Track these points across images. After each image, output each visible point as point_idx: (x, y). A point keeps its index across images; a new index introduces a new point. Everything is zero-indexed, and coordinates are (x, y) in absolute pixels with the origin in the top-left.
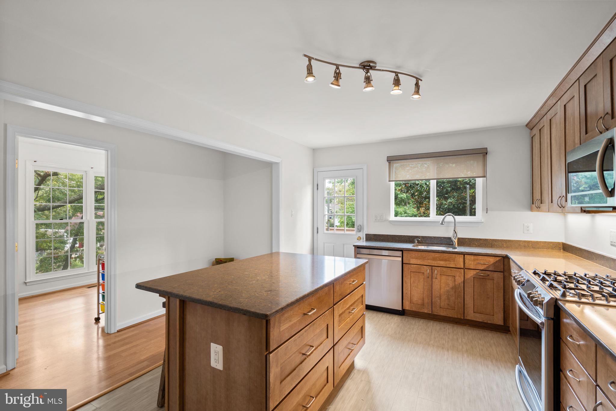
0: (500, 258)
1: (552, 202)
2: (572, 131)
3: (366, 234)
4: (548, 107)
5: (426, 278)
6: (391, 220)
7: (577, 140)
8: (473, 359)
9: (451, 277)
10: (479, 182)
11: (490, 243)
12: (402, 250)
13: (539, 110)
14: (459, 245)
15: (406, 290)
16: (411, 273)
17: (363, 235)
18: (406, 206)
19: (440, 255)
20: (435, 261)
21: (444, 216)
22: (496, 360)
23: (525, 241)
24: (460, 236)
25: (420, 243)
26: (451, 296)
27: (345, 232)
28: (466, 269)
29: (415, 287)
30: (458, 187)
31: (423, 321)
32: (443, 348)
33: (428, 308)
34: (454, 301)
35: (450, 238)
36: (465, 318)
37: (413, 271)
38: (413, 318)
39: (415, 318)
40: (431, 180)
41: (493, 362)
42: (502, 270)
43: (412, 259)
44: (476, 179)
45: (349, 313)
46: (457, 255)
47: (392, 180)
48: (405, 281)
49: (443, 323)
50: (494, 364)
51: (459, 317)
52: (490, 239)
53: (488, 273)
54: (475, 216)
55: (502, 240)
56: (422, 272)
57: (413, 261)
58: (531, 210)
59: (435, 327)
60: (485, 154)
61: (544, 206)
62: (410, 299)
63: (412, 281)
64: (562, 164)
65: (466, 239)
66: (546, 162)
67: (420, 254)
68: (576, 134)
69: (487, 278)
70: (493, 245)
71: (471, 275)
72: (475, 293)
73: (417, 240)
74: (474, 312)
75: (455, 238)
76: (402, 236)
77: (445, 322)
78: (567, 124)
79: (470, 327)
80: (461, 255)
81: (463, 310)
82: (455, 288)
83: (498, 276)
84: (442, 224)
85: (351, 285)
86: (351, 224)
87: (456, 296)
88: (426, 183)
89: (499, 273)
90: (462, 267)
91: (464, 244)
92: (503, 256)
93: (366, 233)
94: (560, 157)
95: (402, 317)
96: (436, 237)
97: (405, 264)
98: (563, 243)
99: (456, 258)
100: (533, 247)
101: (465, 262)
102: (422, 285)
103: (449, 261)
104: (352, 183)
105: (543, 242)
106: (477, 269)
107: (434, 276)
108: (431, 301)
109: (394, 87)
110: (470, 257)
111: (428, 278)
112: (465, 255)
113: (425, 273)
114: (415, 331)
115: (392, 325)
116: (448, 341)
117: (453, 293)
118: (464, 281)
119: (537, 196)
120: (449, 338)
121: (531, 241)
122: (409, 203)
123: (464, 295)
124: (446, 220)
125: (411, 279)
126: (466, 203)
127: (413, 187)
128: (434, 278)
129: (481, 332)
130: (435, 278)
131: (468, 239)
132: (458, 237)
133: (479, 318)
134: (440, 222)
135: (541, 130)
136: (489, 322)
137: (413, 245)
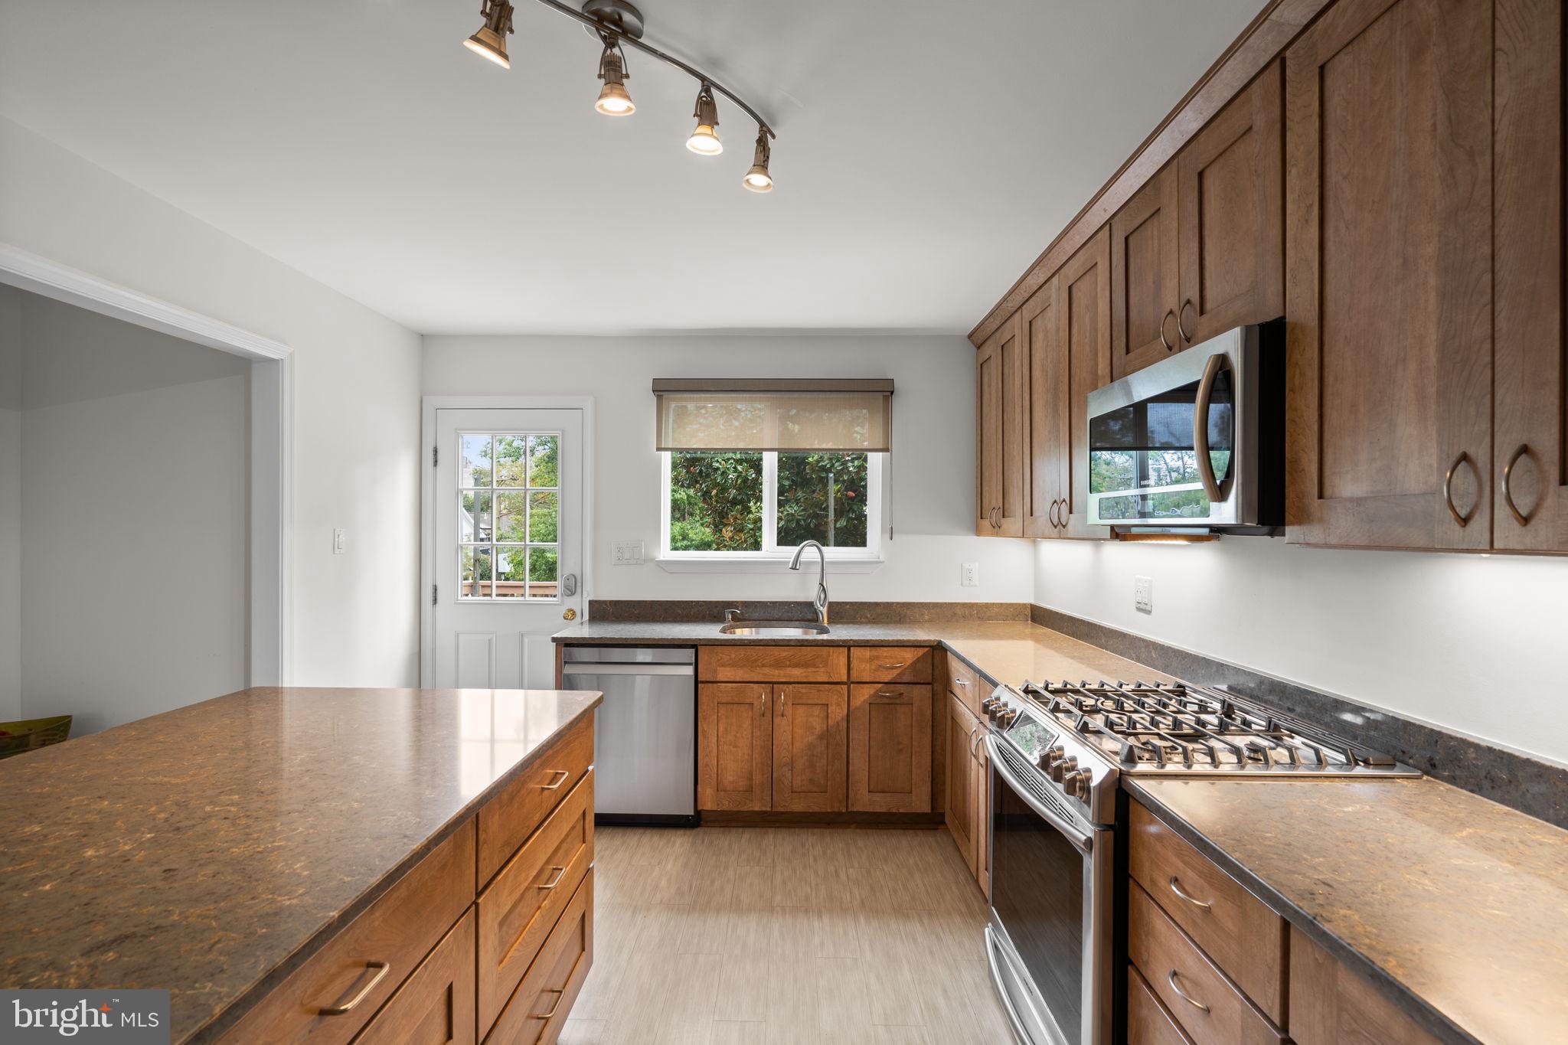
0: (927, 649)
1: (1032, 515)
2: (1087, 348)
3: (591, 602)
4: (1025, 291)
5: (758, 719)
6: (662, 559)
7: (1103, 368)
8: (880, 927)
9: (819, 707)
10: (876, 462)
11: (898, 612)
12: (694, 645)
13: (1005, 299)
14: (831, 621)
15: (707, 755)
16: (721, 706)
17: (580, 604)
18: (684, 520)
19: (792, 653)
20: (781, 670)
21: (796, 549)
22: (930, 914)
23: (966, 604)
24: (833, 597)
25: (739, 620)
26: (817, 756)
27: (527, 599)
28: (853, 683)
29: (730, 745)
30: (808, 477)
31: (748, 836)
32: (807, 911)
33: (762, 799)
34: (825, 768)
35: (810, 605)
36: (849, 810)
37: (723, 701)
38: (722, 829)
39: (727, 829)
40: (764, 453)
41: (923, 923)
42: (930, 679)
43: (721, 668)
44: (870, 455)
45: (539, 893)
46: (832, 648)
47: (666, 447)
48: (704, 731)
49: (797, 830)
50: (927, 928)
51: (836, 810)
52: (898, 603)
53: (901, 688)
54: (865, 546)
55: (921, 603)
56: (748, 701)
57: (724, 674)
58: (978, 531)
59: (780, 844)
60: (889, 394)
61: (1013, 524)
62: (715, 780)
63: (721, 729)
64: (1061, 425)
65: (846, 603)
66: (1018, 419)
67: (743, 653)
68: (1100, 354)
69: (898, 701)
70: (902, 616)
71: (862, 699)
72: (872, 743)
73: (732, 613)
74: (869, 792)
75: (822, 602)
76: (692, 602)
77: (803, 828)
78: (1075, 331)
79: (858, 831)
80: (841, 648)
81: (845, 791)
82: (826, 736)
83: (920, 695)
84: (794, 568)
85: (546, 792)
86: (546, 570)
87: (830, 755)
88: (735, 468)
89: (923, 686)
90: (844, 678)
91: (842, 618)
92: (932, 644)
93: (591, 599)
94: (1056, 410)
95: (695, 831)
96: (777, 602)
97: (702, 682)
98: (1031, 605)
99: (831, 658)
100: (979, 618)
101: (852, 666)
102: (747, 739)
103: (814, 666)
104: (549, 457)
105: (998, 604)
106: (877, 680)
107: (779, 708)
108: (770, 779)
109: (699, 125)
110: (862, 651)
111: (763, 715)
112: (852, 648)
113: (755, 705)
114: (731, 873)
115: (670, 866)
116: (817, 885)
117: (823, 748)
118: (848, 715)
119: (994, 498)
120: (816, 873)
121: (976, 604)
122: (691, 515)
123: (848, 751)
124: (804, 557)
125: (720, 725)
126: (827, 516)
127: (708, 475)
128: (778, 715)
129: (885, 837)
130: (780, 713)
131: (851, 603)
132: (830, 600)
133: (880, 804)
134: (789, 562)
135: (1005, 346)
136: (901, 811)
137: (721, 626)
